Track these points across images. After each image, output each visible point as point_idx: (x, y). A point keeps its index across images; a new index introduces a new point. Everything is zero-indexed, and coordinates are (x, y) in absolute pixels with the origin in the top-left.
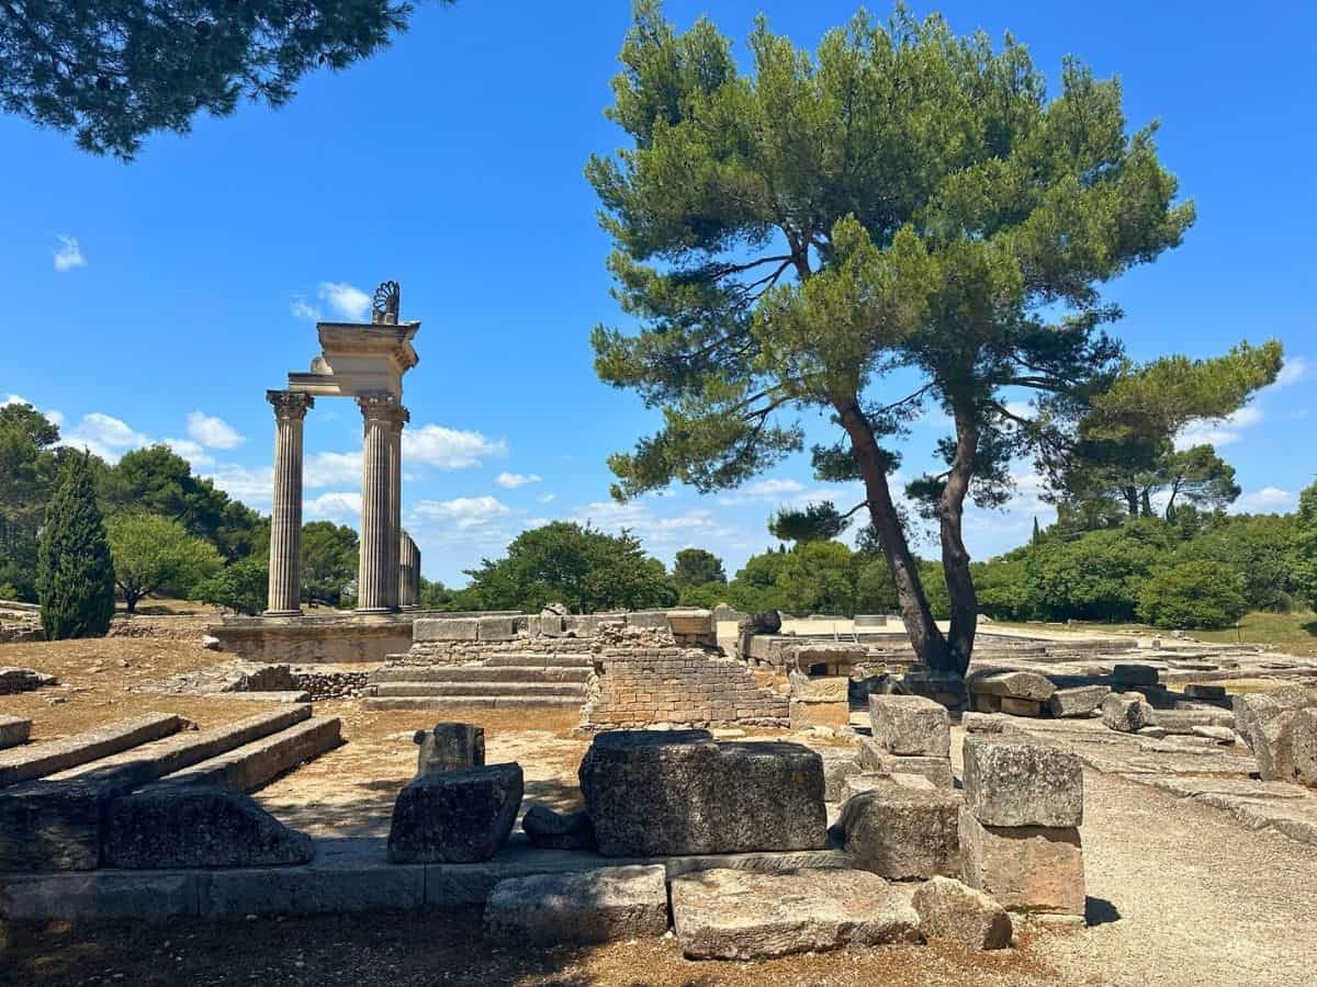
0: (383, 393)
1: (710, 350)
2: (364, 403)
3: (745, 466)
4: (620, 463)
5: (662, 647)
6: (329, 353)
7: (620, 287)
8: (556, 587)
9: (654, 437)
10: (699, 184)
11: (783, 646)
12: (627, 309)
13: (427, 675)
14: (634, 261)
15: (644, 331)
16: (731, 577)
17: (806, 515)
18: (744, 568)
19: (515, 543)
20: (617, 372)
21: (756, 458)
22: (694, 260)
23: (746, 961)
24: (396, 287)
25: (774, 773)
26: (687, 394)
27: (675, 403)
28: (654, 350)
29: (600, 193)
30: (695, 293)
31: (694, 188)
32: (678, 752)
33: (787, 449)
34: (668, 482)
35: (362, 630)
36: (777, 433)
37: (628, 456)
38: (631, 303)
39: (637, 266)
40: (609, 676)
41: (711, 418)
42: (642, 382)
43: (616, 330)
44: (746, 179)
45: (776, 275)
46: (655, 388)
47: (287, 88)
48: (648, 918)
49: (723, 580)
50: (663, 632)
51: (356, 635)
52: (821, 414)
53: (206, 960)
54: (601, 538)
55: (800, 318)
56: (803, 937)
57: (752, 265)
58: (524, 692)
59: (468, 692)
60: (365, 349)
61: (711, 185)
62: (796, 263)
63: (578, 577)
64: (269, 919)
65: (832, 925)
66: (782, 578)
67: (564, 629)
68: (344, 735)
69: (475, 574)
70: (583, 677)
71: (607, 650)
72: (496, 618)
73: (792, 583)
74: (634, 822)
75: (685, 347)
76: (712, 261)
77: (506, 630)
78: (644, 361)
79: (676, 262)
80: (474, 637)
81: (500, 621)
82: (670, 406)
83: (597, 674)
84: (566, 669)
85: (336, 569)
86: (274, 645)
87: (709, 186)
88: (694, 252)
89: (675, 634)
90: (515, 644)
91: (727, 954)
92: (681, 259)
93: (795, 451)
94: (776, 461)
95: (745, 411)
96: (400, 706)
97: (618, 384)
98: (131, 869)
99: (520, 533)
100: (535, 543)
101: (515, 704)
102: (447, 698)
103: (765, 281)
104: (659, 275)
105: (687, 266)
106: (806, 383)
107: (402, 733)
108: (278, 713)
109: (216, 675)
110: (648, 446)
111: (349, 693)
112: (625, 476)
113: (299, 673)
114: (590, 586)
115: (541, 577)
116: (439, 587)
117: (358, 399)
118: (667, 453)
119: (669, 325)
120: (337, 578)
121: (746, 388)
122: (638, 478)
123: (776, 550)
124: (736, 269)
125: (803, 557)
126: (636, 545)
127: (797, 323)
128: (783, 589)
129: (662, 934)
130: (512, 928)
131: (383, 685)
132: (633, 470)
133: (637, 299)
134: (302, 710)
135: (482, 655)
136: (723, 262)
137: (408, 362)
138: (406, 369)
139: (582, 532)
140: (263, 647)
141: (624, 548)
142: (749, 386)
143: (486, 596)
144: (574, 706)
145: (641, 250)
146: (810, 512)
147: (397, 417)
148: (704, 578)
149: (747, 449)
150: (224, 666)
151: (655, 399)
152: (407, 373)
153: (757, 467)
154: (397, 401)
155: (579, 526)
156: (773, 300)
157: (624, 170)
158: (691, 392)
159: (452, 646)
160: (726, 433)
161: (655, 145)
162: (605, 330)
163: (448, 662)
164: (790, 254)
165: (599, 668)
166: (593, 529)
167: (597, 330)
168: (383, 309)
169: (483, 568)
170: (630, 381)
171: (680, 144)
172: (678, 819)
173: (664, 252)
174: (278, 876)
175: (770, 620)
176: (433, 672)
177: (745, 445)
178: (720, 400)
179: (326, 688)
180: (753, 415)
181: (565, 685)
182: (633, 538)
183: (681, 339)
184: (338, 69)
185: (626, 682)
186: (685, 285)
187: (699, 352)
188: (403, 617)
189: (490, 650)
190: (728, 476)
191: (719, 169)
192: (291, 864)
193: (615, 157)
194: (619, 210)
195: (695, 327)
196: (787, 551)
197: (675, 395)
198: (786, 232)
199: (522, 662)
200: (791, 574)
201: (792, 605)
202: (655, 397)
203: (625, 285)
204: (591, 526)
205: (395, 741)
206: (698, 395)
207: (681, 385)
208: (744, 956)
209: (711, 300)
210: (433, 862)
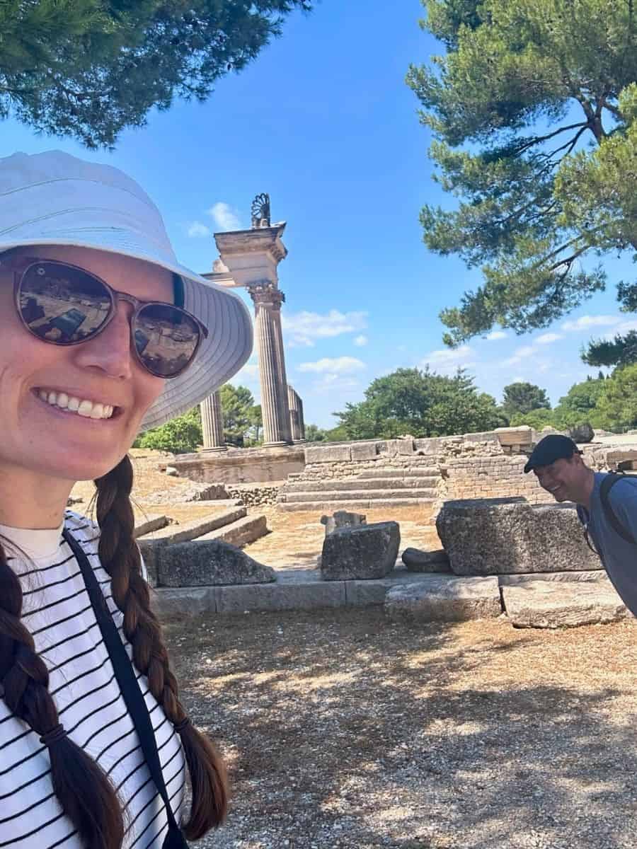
0: (264, 282)
1: (520, 213)
2: (253, 291)
3: (555, 309)
4: (450, 316)
5: (492, 456)
6: (224, 256)
7: (440, 172)
8: (405, 421)
9: (476, 291)
10: (501, 75)
11: (595, 450)
12: (447, 189)
13: (319, 487)
14: (451, 148)
15: (462, 205)
16: (555, 404)
17: (614, 344)
18: (566, 395)
19: (370, 389)
20: (442, 244)
21: (564, 300)
22: (501, 138)
23: (554, 629)
24: (267, 197)
25: (572, 520)
26: (502, 253)
27: (492, 262)
28: (471, 220)
29: (419, 95)
30: (504, 167)
31: (496, 78)
32: (502, 508)
33: (591, 290)
34: (490, 327)
35: (269, 458)
36: (582, 277)
37: (456, 310)
38: (450, 184)
39: (454, 152)
40: (452, 479)
41: (523, 272)
42: (463, 248)
43: (439, 208)
44: (541, 64)
45: (574, 141)
46: (475, 251)
47: (208, 88)
48: (488, 605)
49: (548, 407)
50: (492, 444)
51: (265, 462)
52: (619, 257)
53: (227, 632)
54: (439, 380)
55: (595, 177)
56: (592, 615)
57: (552, 135)
58: (389, 496)
59: (349, 497)
60: (249, 249)
61: (511, 74)
62: (592, 129)
63: (422, 412)
64: (257, 613)
65: (612, 607)
66: (601, 402)
67: (415, 449)
68: (269, 527)
69: (342, 415)
70: (433, 484)
71: (449, 460)
72: (364, 444)
73: (612, 404)
74: (475, 554)
75: (498, 214)
76: (517, 137)
77: (371, 451)
78: (463, 230)
79: (486, 143)
80: (348, 458)
81: (366, 446)
82: (488, 265)
83: (443, 478)
84: (420, 478)
85: (238, 419)
86: (211, 472)
87: (510, 75)
88: (501, 132)
89: (502, 446)
90: (379, 462)
91: (542, 625)
92: (490, 139)
93: (598, 291)
94: (581, 301)
95: (553, 262)
96: (302, 508)
97: (444, 252)
98: (176, 587)
99: (373, 381)
100: (384, 387)
101: (385, 505)
102: (335, 502)
103: (564, 147)
104: (471, 157)
105: (496, 145)
106: (603, 232)
107: (307, 525)
108: (226, 512)
109: (179, 492)
110: (472, 300)
111: (266, 502)
112: (454, 326)
113: (231, 490)
114: (433, 418)
115: (393, 414)
116: (313, 429)
117: (248, 288)
118: (487, 303)
119: (483, 197)
120: (240, 426)
121: (552, 242)
122: (464, 327)
123: (595, 377)
124: (538, 140)
125: (620, 381)
126: (469, 382)
127: (593, 181)
128: (603, 410)
129: (498, 615)
130: (402, 611)
131: (289, 495)
132: (460, 321)
133: (455, 180)
134: (241, 511)
135: (356, 472)
136: (527, 136)
137: (279, 256)
138: (279, 261)
139: (423, 375)
140: (203, 474)
141: (459, 385)
142: (555, 239)
143: (351, 432)
144: (428, 505)
145: (455, 138)
146: (618, 341)
147: (276, 299)
148: (531, 406)
149: (556, 293)
150: (183, 486)
151: (475, 260)
152: (280, 264)
153: (566, 308)
154: (275, 287)
155: (419, 371)
156: (570, 166)
157: (436, 73)
158: (505, 252)
159: (333, 466)
160: (535, 282)
161: (461, 49)
162: (431, 210)
163: (332, 477)
164: (585, 120)
165: (444, 474)
166: (431, 372)
167: (423, 211)
168: (259, 216)
169: (347, 410)
170: (453, 248)
171: (482, 45)
172: (505, 551)
173: (475, 137)
174: (259, 589)
175: (585, 433)
176: (322, 484)
177: (554, 291)
178: (530, 255)
179: (250, 499)
180: (559, 264)
181: (421, 490)
182: (465, 377)
183: (494, 208)
184: (240, 71)
185: (467, 483)
186: (495, 162)
187: (511, 216)
188: (296, 448)
189: (362, 467)
190: (540, 317)
191: (517, 60)
192: (265, 582)
193: (429, 64)
194: (435, 106)
195: (504, 196)
196: (605, 377)
197: (492, 256)
198: (580, 102)
199: (386, 475)
200: (609, 397)
201: (612, 423)
202: (475, 259)
203: (444, 170)
204: (430, 370)
205: (305, 529)
206: (511, 254)
207: (495, 247)
208: (553, 626)
209: (516, 172)
210: (350, 579)
